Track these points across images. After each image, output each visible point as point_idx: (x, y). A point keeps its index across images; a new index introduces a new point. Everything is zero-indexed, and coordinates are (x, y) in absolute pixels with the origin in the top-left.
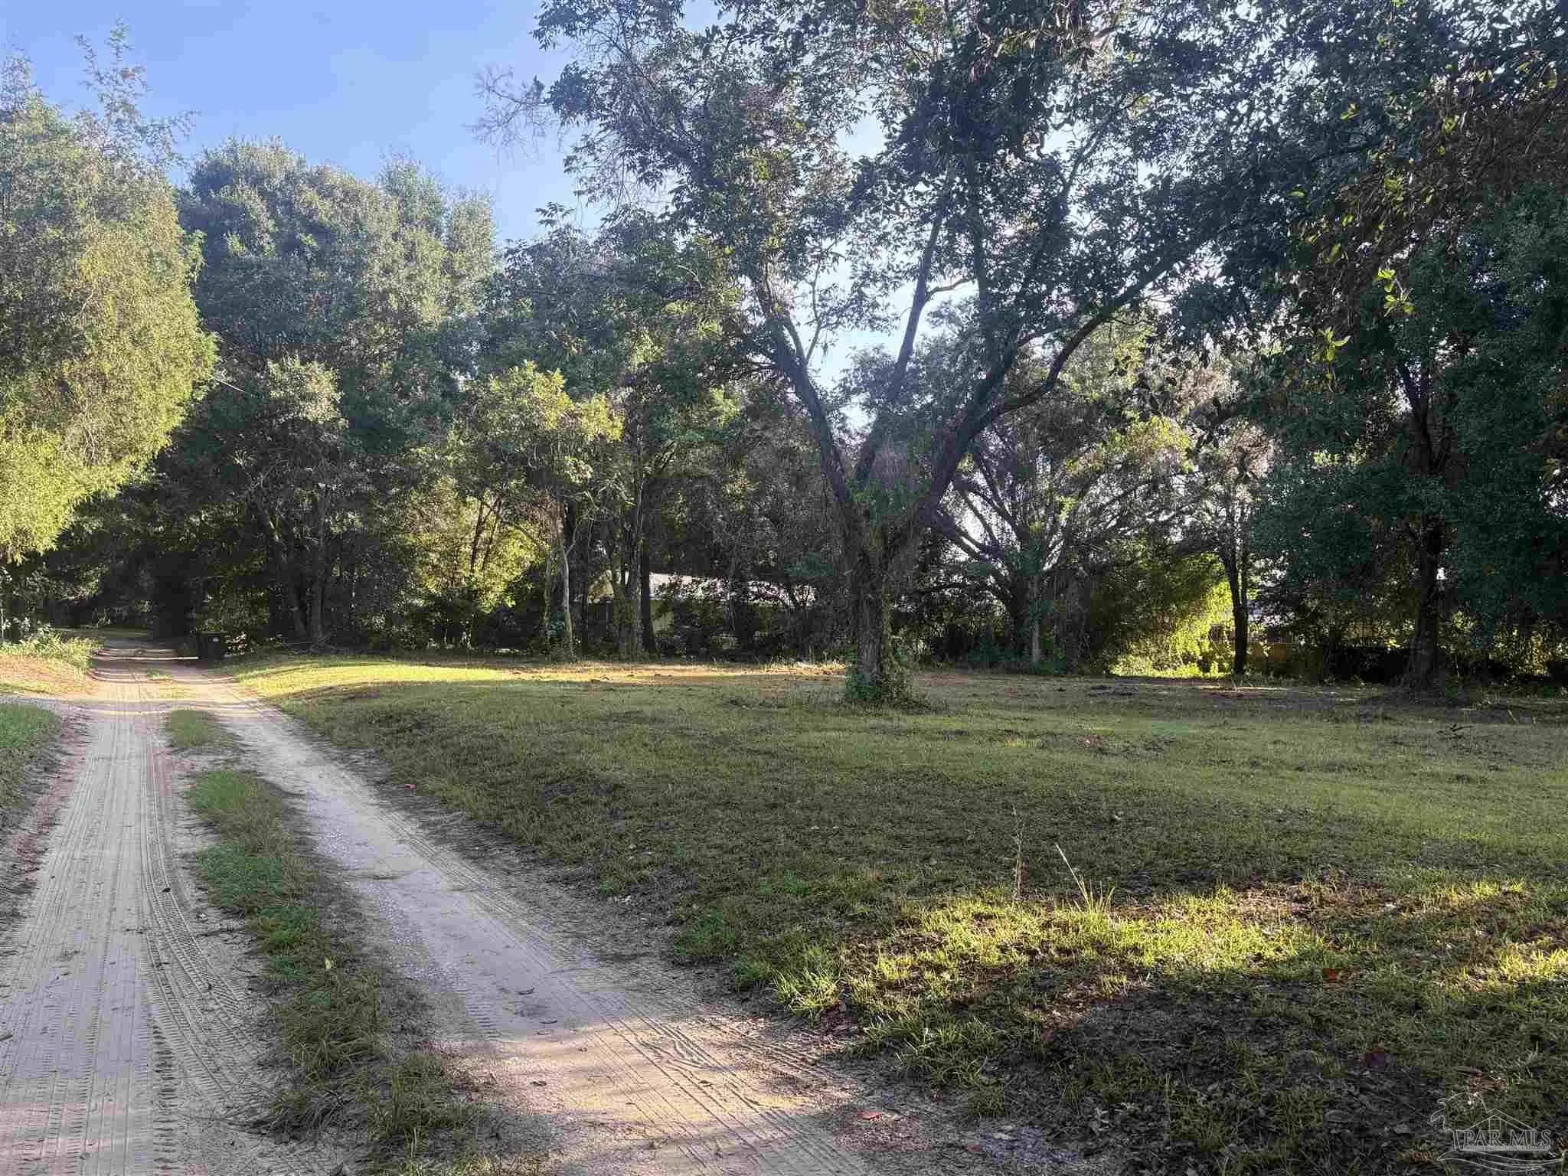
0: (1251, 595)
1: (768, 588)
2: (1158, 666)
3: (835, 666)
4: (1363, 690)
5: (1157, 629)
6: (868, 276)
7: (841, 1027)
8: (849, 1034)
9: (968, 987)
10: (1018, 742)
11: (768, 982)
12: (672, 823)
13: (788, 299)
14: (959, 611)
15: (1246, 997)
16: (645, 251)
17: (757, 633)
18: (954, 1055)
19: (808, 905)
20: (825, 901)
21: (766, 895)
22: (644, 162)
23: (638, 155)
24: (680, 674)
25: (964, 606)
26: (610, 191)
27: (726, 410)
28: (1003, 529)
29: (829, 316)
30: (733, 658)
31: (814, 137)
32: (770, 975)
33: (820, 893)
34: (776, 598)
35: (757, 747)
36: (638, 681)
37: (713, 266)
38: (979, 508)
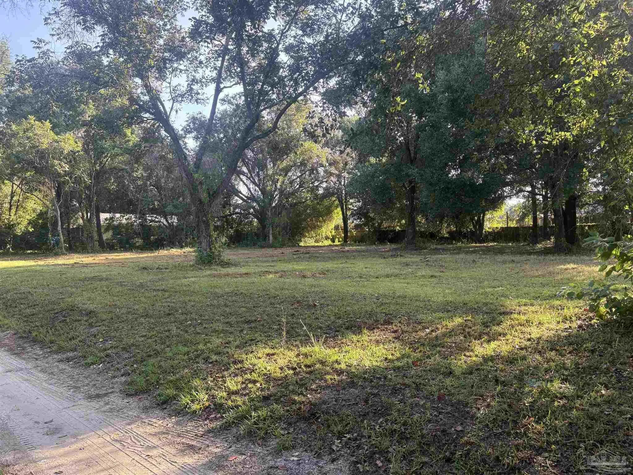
0: (349, 213)
1: (156, 218)
2: (316, 241)
3: (188, 249)
4: (389, 246)
5: (315, 227)
6: (194, 81)
7: (213, 416)
8: (216, 419)
9: (268, 389)
10: (271, 276)
11: (175, 398)
12: (120, 327)
13: (159, 88)
14: (240, 224)
15: (385, 378)
16: (88, 64)
17: (152, 237)
18: (267, 422)
19: (190, 359)
20: (198, 356)
21: (170, 357)
22: (85, 21)
23: (82, 17)
24: (117, 257)
25: (241, 221)
26: (68, 35)
27: (133, 139)
28: (255, 190)
29: (178, 97)
30: (142, 249)
31: (167, 16)
32: (176, 395)
33: (195, 353)
34: (160, 222)
35: (158, 288)
36: (98, 262)
37: (122, 73)
38: (245, 181)
